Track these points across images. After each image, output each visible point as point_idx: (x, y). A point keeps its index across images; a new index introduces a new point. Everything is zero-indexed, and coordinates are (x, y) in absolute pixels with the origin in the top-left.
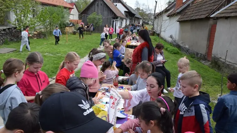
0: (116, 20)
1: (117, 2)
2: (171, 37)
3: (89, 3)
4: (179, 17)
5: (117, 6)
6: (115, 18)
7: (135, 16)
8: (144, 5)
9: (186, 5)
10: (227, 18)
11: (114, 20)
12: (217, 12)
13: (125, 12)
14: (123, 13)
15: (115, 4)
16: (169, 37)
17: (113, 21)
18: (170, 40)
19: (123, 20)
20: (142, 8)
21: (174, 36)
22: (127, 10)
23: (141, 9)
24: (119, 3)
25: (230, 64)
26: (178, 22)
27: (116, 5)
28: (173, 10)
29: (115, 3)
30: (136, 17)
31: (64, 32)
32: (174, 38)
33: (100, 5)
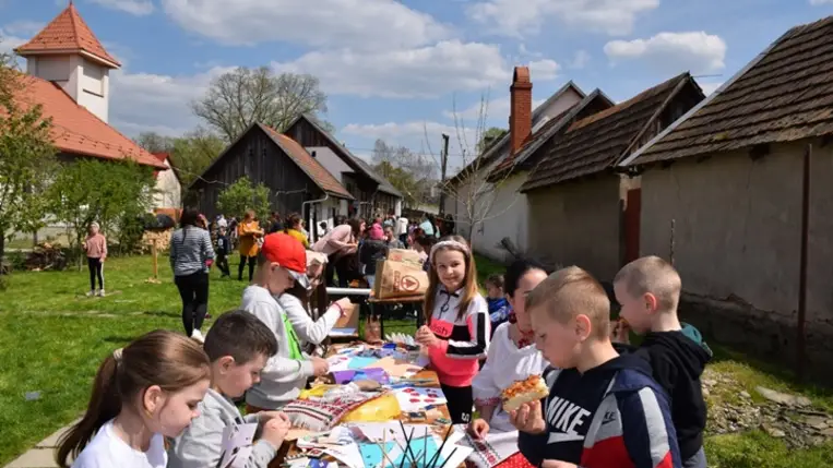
0: (314, 204)
1: (315, 145)
2: (505, 244)
3: (219, 153)
4: (524, 178)
5: (317, 157)
6: (314, 196)
7: (380, 187)
8: (403, 151)
9: (541, 141)
10: (666, 164)
11: (311, 202)
12: (635, 151)
13: (345, 174)
14: (339, 177)
15: (311, 149)
16: (499, 247)
17: (308, 207)
18: (502, 253)
19: (339, 203)
20: (400, 163)
21: (513, 241)
22: (349, 169)
23: (394, 165)
24: (322, 145)
25: (696, 299)
26: (524, 195)
27: (314, 154)
28: (502, 158)
29: (310, 146)
30: (381, 192)
31: (138, 248)
32: (516, 246)
33: (259, 153)
